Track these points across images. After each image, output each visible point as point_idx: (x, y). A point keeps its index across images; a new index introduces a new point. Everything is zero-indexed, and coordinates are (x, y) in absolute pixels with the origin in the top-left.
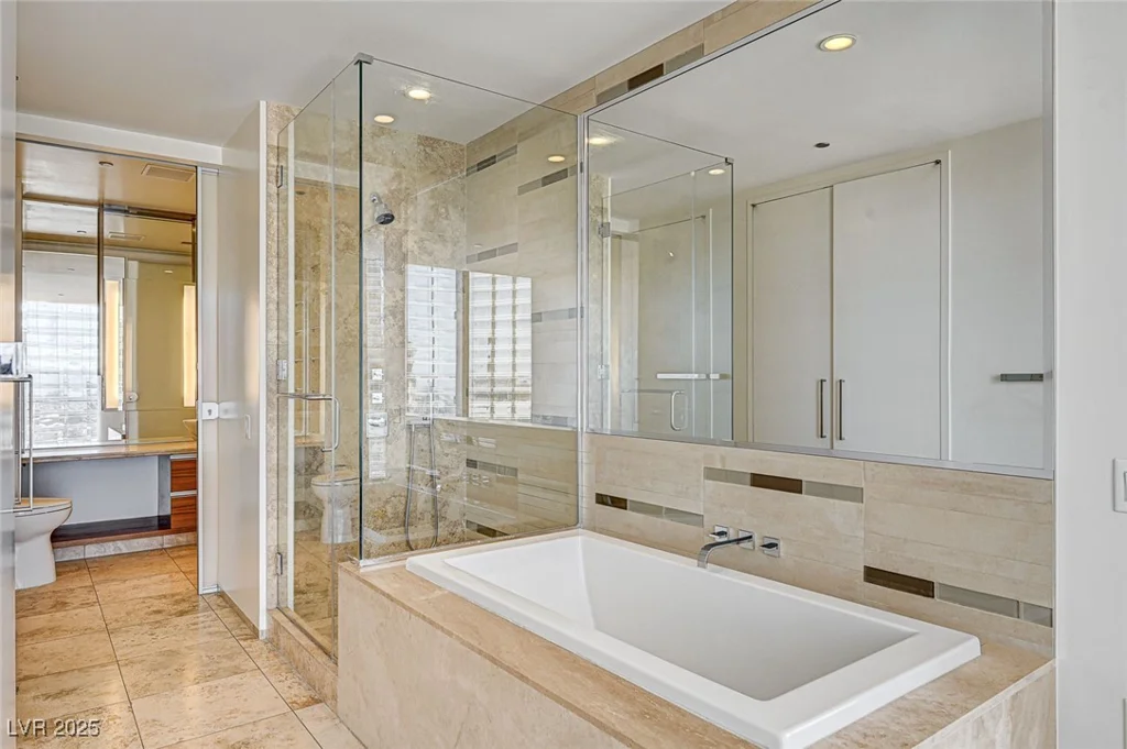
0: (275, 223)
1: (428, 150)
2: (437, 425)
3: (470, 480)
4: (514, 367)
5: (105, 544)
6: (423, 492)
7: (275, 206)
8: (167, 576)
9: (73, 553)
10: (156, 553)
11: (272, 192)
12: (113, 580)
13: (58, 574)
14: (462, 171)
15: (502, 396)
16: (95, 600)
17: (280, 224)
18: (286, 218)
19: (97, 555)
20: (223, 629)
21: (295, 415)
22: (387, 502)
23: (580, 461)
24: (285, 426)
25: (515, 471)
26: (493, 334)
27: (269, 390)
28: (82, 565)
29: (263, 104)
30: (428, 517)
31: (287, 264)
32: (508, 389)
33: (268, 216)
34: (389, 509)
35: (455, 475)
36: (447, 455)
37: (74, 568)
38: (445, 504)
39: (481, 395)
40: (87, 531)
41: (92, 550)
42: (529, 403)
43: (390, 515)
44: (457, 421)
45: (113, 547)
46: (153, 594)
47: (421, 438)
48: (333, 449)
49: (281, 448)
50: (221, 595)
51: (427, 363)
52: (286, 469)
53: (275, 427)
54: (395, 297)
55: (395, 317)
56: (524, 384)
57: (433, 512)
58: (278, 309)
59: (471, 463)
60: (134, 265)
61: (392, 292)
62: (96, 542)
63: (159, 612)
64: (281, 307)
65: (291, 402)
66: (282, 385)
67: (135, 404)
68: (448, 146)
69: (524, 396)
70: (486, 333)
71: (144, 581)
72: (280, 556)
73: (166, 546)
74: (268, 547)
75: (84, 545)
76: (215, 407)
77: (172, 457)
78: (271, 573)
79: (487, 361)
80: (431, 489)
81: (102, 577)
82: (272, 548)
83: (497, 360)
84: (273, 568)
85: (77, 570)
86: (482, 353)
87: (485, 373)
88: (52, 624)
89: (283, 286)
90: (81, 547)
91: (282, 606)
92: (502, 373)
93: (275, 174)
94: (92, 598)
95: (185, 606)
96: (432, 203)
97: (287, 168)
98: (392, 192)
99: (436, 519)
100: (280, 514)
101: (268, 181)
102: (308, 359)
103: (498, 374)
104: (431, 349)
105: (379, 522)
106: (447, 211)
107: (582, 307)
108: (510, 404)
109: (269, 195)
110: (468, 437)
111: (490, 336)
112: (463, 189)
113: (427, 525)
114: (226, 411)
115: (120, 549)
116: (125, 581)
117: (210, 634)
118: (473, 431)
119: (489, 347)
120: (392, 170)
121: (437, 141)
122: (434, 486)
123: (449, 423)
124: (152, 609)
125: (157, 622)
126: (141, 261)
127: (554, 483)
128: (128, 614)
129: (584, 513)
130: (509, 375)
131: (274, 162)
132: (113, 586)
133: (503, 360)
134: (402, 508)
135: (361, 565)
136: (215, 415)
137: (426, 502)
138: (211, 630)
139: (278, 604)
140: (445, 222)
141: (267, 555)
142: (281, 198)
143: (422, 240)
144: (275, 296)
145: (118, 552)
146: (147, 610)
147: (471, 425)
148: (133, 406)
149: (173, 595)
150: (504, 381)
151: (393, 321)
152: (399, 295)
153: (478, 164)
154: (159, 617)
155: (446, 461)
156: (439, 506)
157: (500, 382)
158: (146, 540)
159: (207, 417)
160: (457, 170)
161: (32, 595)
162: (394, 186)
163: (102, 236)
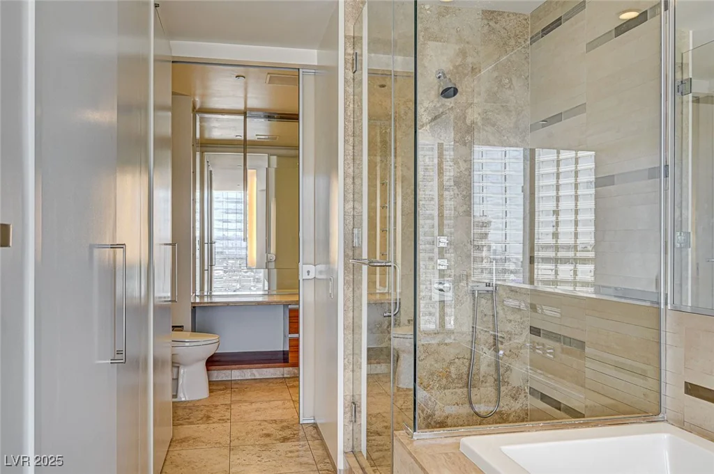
0: (351, 106)
1: (492, 23)
2: (501, 292)
3: (533, 348)
4: (576, 235)
5: (244, 370)
6: (486, 357)
7: (351, 90)
8: (280, 403)
9: (221, 375)
10: (278, 380)
11: (349, 78)
12: (245, 401)
13: (211, 391)
14: (526, 40)
15: (566, 261)
16: (229, 417)
17: (356, 106)
18: (361, 100)
19: (239, 378)
20: (311, 461)
21: (368, 279)
22: (450, 364)
23: (663, 341)
24: (360, 288)
25: (582, 345)
26: (557, 206)
27: (346, 256)
28: (227, 386)
30: (491, 380)
31: (361, 142)
32: (571, 254)
33: (345, 99)
34: (453, 369)
35: (518, 340)
36: (510, 321)
37: (222, 387)
38: (508, 369)
39: (546, 260)
40: (235, 359)
41: (236, 374)
42: (591, 267)
43: (454, 376)
44: (520, 288)
45: (249, 374)
46: (268, 418)
47: (484, 303)
48: (392, 315)
49: (356, 308)
50: (315, 426)
51: (500, 232)
52: (360, 327)
53: (351, 289)
54: (459, 168)
55: (459, 187)
56: (585, 250)
57: (495, 376)
58: (354, 183)
59: (535, 331)
60: (274, 159)
62: (238, 369)
63: (268, 435)
64: (356, 180)
65: (365, 268)
66: (357, 252)
67: (273, 263)
68: (512, 17)
69: (584, 261)
70: (551, 205)
71: (264, 405)
72: (354, 406)
73: (285, 376)
74: (345, 396)
75: (232, 369)
76: (311, 268)
77: (290, 307)
78: (347, 420)
79: (551, 230)
80: (493, 352)
81: (238, 398)
82: (348, 398)
83: (561, 229)
84: (349, 414)
85: (223, 390)
86: (547, 224)
87: (549, 240)
88: (196, 435)
89: (358, 162)
90: (229, 372)
91: (356, 450)
92: (565, 240)
93: (351, 61)
94: (228, 414)
95: (287, 433)
96: (496, 74)
97: (361, 55)
98: (456, 67)
99: (499, 383)
100: (355, 366)
101: (345, 68)
102: (378, 227)
103: (563, 240)
104: (504, 221)
105: (444, 381)
106: (511, 80)
107: (666, 166)
108: (572, 267)
109: (346, 81)
110: (531, 304)
111: (555, 209)
112: (526, 58)
113: (489, 389)
114: (321, 272)
115: (254, 375)
116: (252, 403)
117: (301, 464)
118: (536, 300)
119: (554, 218)
120: (457, 47)
122: (497, 350)
123: (513, 290)
124: (264, 432)
125: (265, 445)
126: (279, 156)
127: (629, 362)
128: (247, 433)
129: (667, 402)
130: (572, 242)
131: (350, 51)
132: (245, 407)
133: (566, 229)
134: (465, 370)
135: (415, 438)
136: (312, 275)
137: (489, 366)
138: (302, 460)
139: (353, 448)
140: (509, 92)
141: (344, 404)
142: (357, 82)
143: (485, 112)
144: (351, 171)
145: (253, 378)
146: (261, 432)
147: (535, 293)
148: (272, 265)
149: (282, 421)
150: (568, 248)
152: (463, 166)
153: (543, 30)
154: (267, 440)
155: (509, 327)
156: (502, 370)
157: (563, 247)
158: (271, 370)
159: (306, 276)
160: (521, 40)
161: (191, 406)
162: (458, 62)
163: (248, 139)
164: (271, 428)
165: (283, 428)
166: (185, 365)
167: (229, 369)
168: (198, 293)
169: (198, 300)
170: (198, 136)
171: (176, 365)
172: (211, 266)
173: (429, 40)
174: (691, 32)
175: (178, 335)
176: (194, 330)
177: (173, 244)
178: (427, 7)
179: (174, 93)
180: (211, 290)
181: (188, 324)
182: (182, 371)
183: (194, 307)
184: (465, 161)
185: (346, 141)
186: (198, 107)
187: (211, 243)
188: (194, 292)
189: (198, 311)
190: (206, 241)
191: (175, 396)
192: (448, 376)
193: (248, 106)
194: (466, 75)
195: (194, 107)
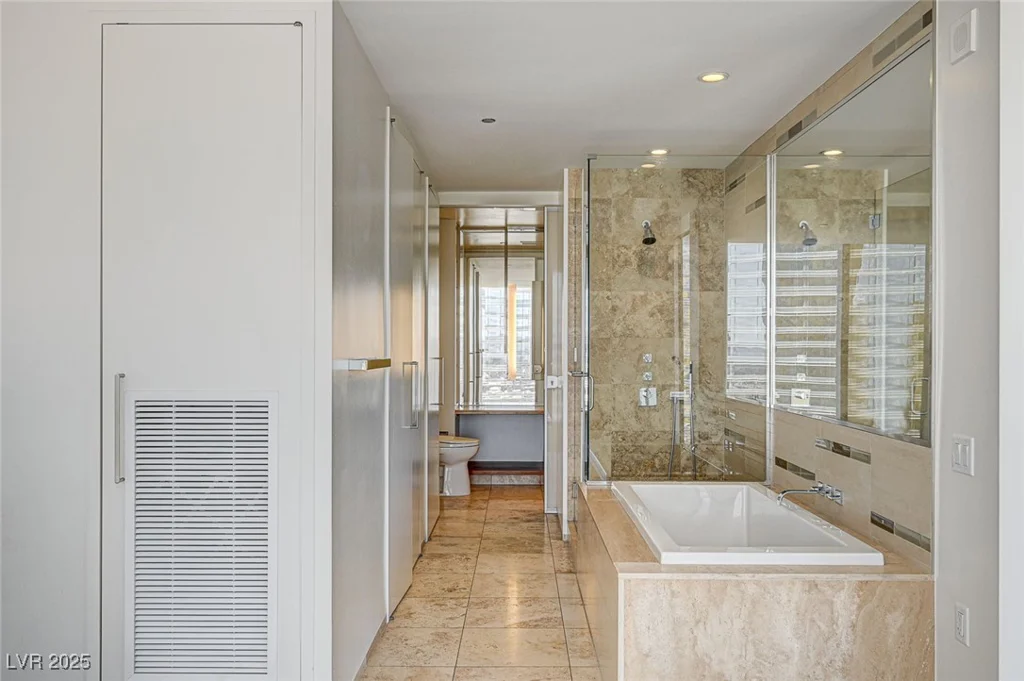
0: (574, 252)
1: (691, 179)
5: (503, 476)
7: (573, 240)
8: (532, 500)
9: (481, 480)
11: (571, 230)
12: (502, 499)
13: (472, 491)
14: (721, 190)
16: (485, 507)
17: (577, 252)
18: (580, 247)
19: (499, 483)
22: (655, 456)
25: (744, 439)
27: (569, 368)
28: (487, 488)
29: (566, 171)
31: (580, 280)
33: (569, 248)
34: (657, 461)
35: (714, 440)
36: (707, 424)
37: (483, 490)
40: (494, 466)
41: (495, 479)
43: (658, 467)
45: (508, 480)
46: (518, 509)
50: (557, 515)
53: (573, 395)
59: (727, 432)
61: (660, 294)
62: (497, 474)
63: (516, 518)
66: (578, 366)
68: (709, 172)
72: (576, 485)
73: (541, 483)
74: (569, 478)
75: (491, 474)
76: (555, 379)
78: (569, 496)
82: (571, 478)
84: (571, 492)
88: (459, 515)
90: (489, 477)
93: (573, 218)
94: (485, 505)
95: (532, 517)
96: (694, 220)
98: (659, 217)
106: (707, 225)
109: (569, 233)
112: (722, 205)
115: (514, 481)
116: (507, 500)
120: (660, 201)
121: (698, 170)
124: (514, 516)
125: (513, 523)
128: (500, 516)
129: (769, 471)
131: (573, 210)
132: (500, 502)
134: (667, 462)
136: (555, 385)
137: (688, 459)
139: (575, 518)
141: (568, 485)
142: (578, 234)
146: (511, 516)
149: (530, 511)
151: (660, 317)
153: (731, 185)
155: (707, 429)
158: (529, 477)
159: (550, 386)
160: (717, 191)
161: (454, 501)
162: (662, 212)
163: (509, 243)
164: (519, 515)
165: (530, 515)
166: (450, 464)
167: (489, 474)
168: (461, 403)
169: (461, 409)
170: (462, 243)
171: (442, 465)
172: (478, 377)
173: (636, 196)
174: (886, 171)
175: (444, 438)
176: (457, 434)
177: (440, 359)
178: (635, 171)
179: (441, 219)
180: (477, 401)
181: (452, 430)
182: (447, 469)
183: (458, 415)
184: (667, 293)
185: (569, 280)
186: (462, 224)
187: (478, 353)
188: (458, 402)
189: (461, 418)
190: (471, 351)
191: (441, 492)
192: (653, 466)
193: (509, 222)
194: (668, 223)
195: (458, 225)
